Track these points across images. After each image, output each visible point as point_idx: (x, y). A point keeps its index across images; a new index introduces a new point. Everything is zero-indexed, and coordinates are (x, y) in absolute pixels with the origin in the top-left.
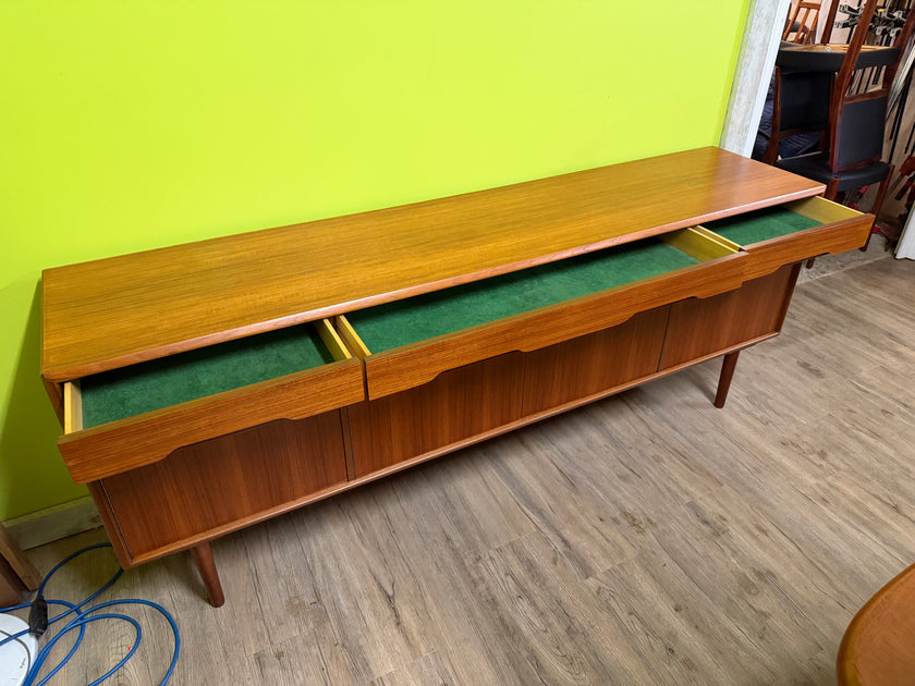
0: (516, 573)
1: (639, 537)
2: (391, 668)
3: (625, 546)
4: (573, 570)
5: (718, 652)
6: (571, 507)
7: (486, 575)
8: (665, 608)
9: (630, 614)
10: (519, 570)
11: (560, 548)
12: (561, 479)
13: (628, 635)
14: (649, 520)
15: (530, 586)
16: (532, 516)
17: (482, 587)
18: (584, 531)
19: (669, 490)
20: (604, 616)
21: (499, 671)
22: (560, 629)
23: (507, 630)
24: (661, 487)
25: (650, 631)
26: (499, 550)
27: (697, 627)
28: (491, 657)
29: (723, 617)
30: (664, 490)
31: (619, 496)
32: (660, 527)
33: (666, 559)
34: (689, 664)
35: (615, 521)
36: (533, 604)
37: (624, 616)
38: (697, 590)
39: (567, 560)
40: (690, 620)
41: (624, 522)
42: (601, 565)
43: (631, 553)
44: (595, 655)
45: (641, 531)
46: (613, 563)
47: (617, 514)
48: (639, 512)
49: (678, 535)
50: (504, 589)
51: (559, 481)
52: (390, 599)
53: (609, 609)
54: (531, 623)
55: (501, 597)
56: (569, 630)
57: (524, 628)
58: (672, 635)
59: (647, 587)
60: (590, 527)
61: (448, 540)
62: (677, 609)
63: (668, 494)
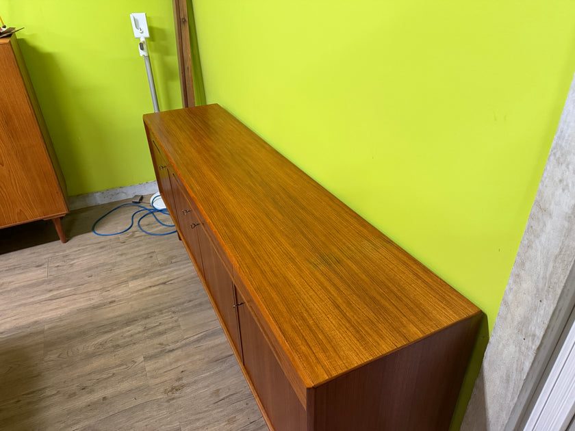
0: (160, 327)
1: (162, 390)
2: (130, 286)
3: (158, 381)
4: (152, 352)
5: (69, 413)
6: (198, 357)
7: (164, 315)
8: (109, 392)
9: (114, 374)
10: (161, 328)
11: (168, 348)
12: (224, 355)
13: (102, 371)
14: (173, 399)
15: (150, 332)
16: (196, 337)
17: (156, 313)
18: (177, 361)
19: (198, 420)
20: (118, 362)
21: (112, 318)
22: (120, 342)
23: (129, 322)
24: (201, 415)
25: (99, 381)
26: (176, 321)
27: (89, 406)
28: (121, 316)
29: (87, 423)
30: (198, 416)
31: (200, 385)
32: (166, 404)
33: (140, 401)
34: (72, 395)
35: (179, 379)
36: (139, 332)
37: (114, 371)
38: (111, 414)
39: (159, 350)
40: (95, 403)
41: (177, 384)
42: (150, 366)
43: (152, 382)
44: (100, 355)
45: (166, 392)
46: (149, 371)
47: (184, 381)
48: (183, 394)
49: (155, 413)
50: (152, 322)
51: (221, 353)
52: (164, 283)
53: (122, 365)
54: (129, 331)
55: (148, 321)
56: (118, 345)
57: (128, 328)
58: (92, 391)
59: (125, 386)
60: (179, 364)
61: (190, 301)
62: (104, 398)
63: (193, 418)
